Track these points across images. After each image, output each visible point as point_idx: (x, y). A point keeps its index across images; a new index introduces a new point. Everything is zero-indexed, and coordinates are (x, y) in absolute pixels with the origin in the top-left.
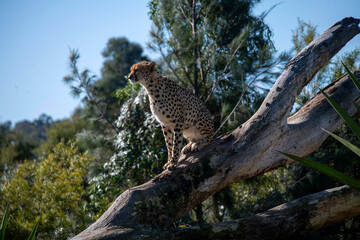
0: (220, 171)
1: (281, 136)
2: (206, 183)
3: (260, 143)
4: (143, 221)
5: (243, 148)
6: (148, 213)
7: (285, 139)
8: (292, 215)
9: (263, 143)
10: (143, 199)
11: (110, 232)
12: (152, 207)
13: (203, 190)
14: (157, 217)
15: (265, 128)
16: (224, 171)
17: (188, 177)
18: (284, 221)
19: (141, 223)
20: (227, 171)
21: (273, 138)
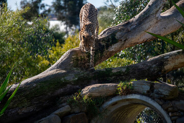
0: (121, 40)
1: (157, 22)
2: (113, 47)
3: (144, 26)
4: (76, 66)
5: (134, 29)
6: (79, 62)
7: (159, 24)
8: (155, 64)
9: (146, 26)
10: (77, 55)
11: (58, 72)
12: (82, 59)
13: (112, 50)
14: (84, 64)
15: (147, 18)
16: (123, 40)
17: (103, 44)
18: (151, 67)
19: (75, 67)
20: (125, 40)
21: (151, 23)
